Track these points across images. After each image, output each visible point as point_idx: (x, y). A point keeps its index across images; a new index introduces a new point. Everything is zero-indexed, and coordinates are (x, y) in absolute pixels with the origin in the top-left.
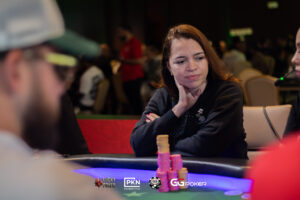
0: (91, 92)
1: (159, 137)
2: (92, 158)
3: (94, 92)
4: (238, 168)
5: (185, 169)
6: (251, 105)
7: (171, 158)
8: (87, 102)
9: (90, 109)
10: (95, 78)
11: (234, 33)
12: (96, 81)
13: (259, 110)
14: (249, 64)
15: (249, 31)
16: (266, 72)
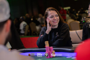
0: (23, 29)
1: (45, 42)
2: (26, 50)
3: (24, 29)
4: (70, 50)
5: (54, 51)
6: (72, 30)
7: (50, 48)
8: (22, 32)
9: (23, 34)
10: (24, 25)
11: (65, 8)
12: (24, 26)
13: (74, 31)
14: (70, 18)
15: (69, 8)
16: (75, 20)
